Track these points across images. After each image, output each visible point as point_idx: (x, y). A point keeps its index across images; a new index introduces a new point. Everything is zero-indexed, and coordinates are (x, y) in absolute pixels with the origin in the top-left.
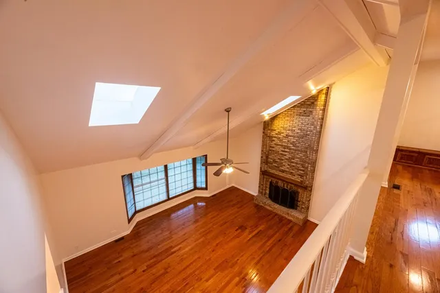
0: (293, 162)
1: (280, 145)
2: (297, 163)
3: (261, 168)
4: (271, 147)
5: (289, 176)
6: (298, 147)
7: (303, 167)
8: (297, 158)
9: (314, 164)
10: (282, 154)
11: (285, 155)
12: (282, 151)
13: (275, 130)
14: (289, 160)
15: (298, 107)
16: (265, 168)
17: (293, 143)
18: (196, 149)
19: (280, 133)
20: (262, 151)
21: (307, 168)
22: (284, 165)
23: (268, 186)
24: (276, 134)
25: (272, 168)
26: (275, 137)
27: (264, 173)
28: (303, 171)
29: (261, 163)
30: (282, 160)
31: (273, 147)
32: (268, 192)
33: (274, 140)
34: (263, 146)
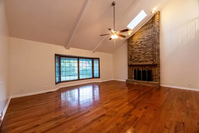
0: (146, 55)
1: (137, 48)
2: (148, 55)
3: (128, 63)
4: (132, 51)
5: (145, 63)
6: (148, 45)
7: (152, 55)
8: (148, 51)
9: (158, 51)
10: (139, 53)
11: (141, 52)
12: (139, 51)
13: (134, 42)
14: (144, 54)
15: (145, 26)
16: (131, 63)
17: (145, 45)
18: (94, 52)
19: (136, 42)
20: (128, 54)
21: (155, 54)
22: (141, 58)
23: (133, 73)
24: (135, 43)
25: (134, 62)
26: (134, 45)
27: (130, 66)
28: (153, 57)
29: (128, 61)
30: (140, 55)
31: (134, 51)
32: (133, 76)
33: (134, 47)
34: (128, 51)
